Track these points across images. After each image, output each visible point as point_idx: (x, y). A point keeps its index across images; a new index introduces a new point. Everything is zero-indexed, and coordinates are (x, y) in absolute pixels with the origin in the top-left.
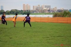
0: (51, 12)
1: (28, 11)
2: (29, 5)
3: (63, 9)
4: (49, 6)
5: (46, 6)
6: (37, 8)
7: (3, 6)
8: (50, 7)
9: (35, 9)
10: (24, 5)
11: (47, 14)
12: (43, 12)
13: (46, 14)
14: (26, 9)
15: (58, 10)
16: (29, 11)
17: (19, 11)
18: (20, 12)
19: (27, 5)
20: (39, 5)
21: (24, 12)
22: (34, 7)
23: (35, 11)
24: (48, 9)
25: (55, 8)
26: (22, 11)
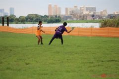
0: (97, 19)
1: (56, 16)
2: (58, 6)
3: (117, 12)
4: (93, 8)
5: (87, 9)
6: (72, 12)
7: (13, 8)
8: (95, 10)
9: (69, 14)
10: (50, 6)
11: (90, 22)
12: (83, 19)
13: (87, 22)
14: (53, 14)
15: (109, 15)
16: (59, 17)
17: (42, 16)
18: (43, 19)
19: (56, 6)
20: (75, 7)
21: (50, 18)
22: (67, 9)
23: (69, 17)
24: (92, 13)
25: (104, 11)
26: (46, 16)
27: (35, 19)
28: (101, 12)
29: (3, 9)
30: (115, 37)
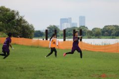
27: (114, 32)
29: (71, 18)
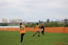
1: (6, 23)
5: (18, 20)
8: (22, 21)
9: (11, 22)
10: (3, 19)
14: (4, 22)
15: (27, 23)
18: (0, 24)
19: (5, 19)
20: (14, 19)
21: (3, 24)
22: (10, 20)
23: (11, 23)
24: (20, 22)
28: (24, 21)
30: (31, 32)
